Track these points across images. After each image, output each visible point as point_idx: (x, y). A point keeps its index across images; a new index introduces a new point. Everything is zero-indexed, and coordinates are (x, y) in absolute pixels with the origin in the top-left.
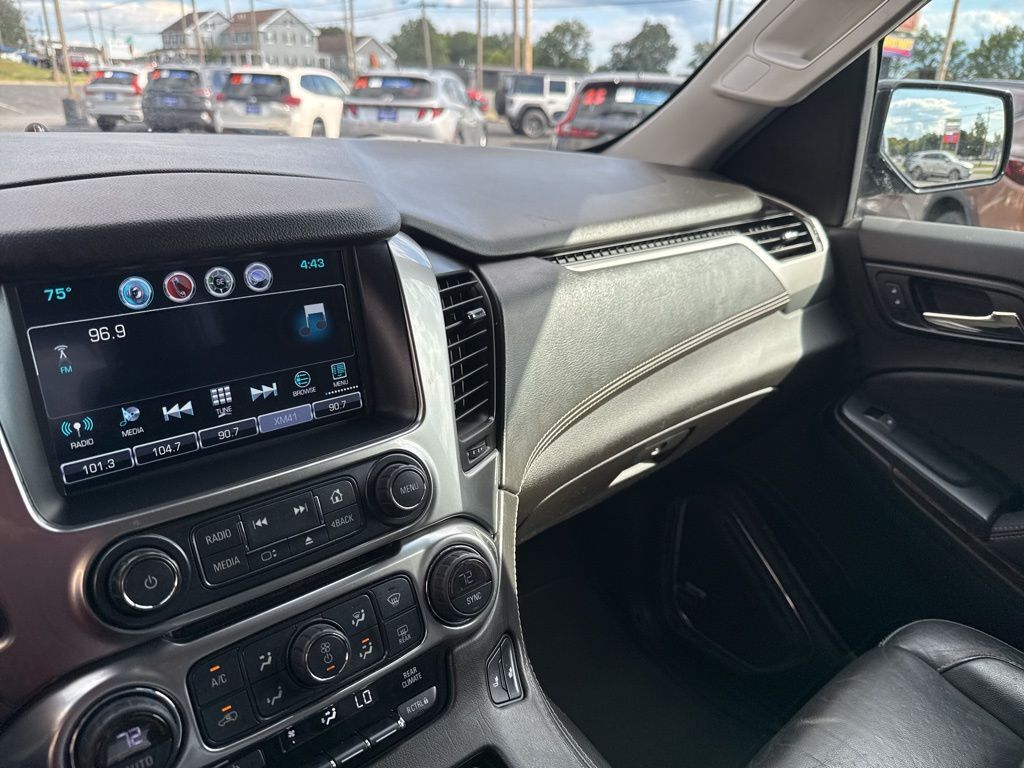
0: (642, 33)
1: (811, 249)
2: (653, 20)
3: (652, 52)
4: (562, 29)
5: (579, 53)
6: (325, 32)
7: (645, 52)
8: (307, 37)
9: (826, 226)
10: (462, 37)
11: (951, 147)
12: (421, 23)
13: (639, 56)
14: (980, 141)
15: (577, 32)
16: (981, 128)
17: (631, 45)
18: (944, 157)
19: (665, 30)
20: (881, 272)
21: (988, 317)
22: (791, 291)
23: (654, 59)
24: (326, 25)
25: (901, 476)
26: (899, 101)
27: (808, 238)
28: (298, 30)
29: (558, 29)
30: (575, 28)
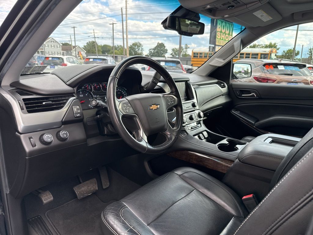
0: (157, 46)
1: (225, 87)
2: (160, 42)
3: (160, 51)
4: (135, 44)
5: (140, 52)
6: (63, 45)
7: (158, 51)
8: (58, 46)
9: (227, 84)
10: (105, 46)
11: (243, 73)
12: (94, 42)
13: (157, 52)
14: (248, 72)
15: (139, 45)
16: (248, 70)
17: (154, 49)
18: (242, 75)
19: (164, 45)
20: (235, 90)
21: (251, 95)
22: (223, 92)
23: (161, 53)
24: (64, 43)
25: (242, 119)
26: (235, 65)
27: (224, 85)
28: (56, 44)
29: (133, 44)
30: (138, 44)
